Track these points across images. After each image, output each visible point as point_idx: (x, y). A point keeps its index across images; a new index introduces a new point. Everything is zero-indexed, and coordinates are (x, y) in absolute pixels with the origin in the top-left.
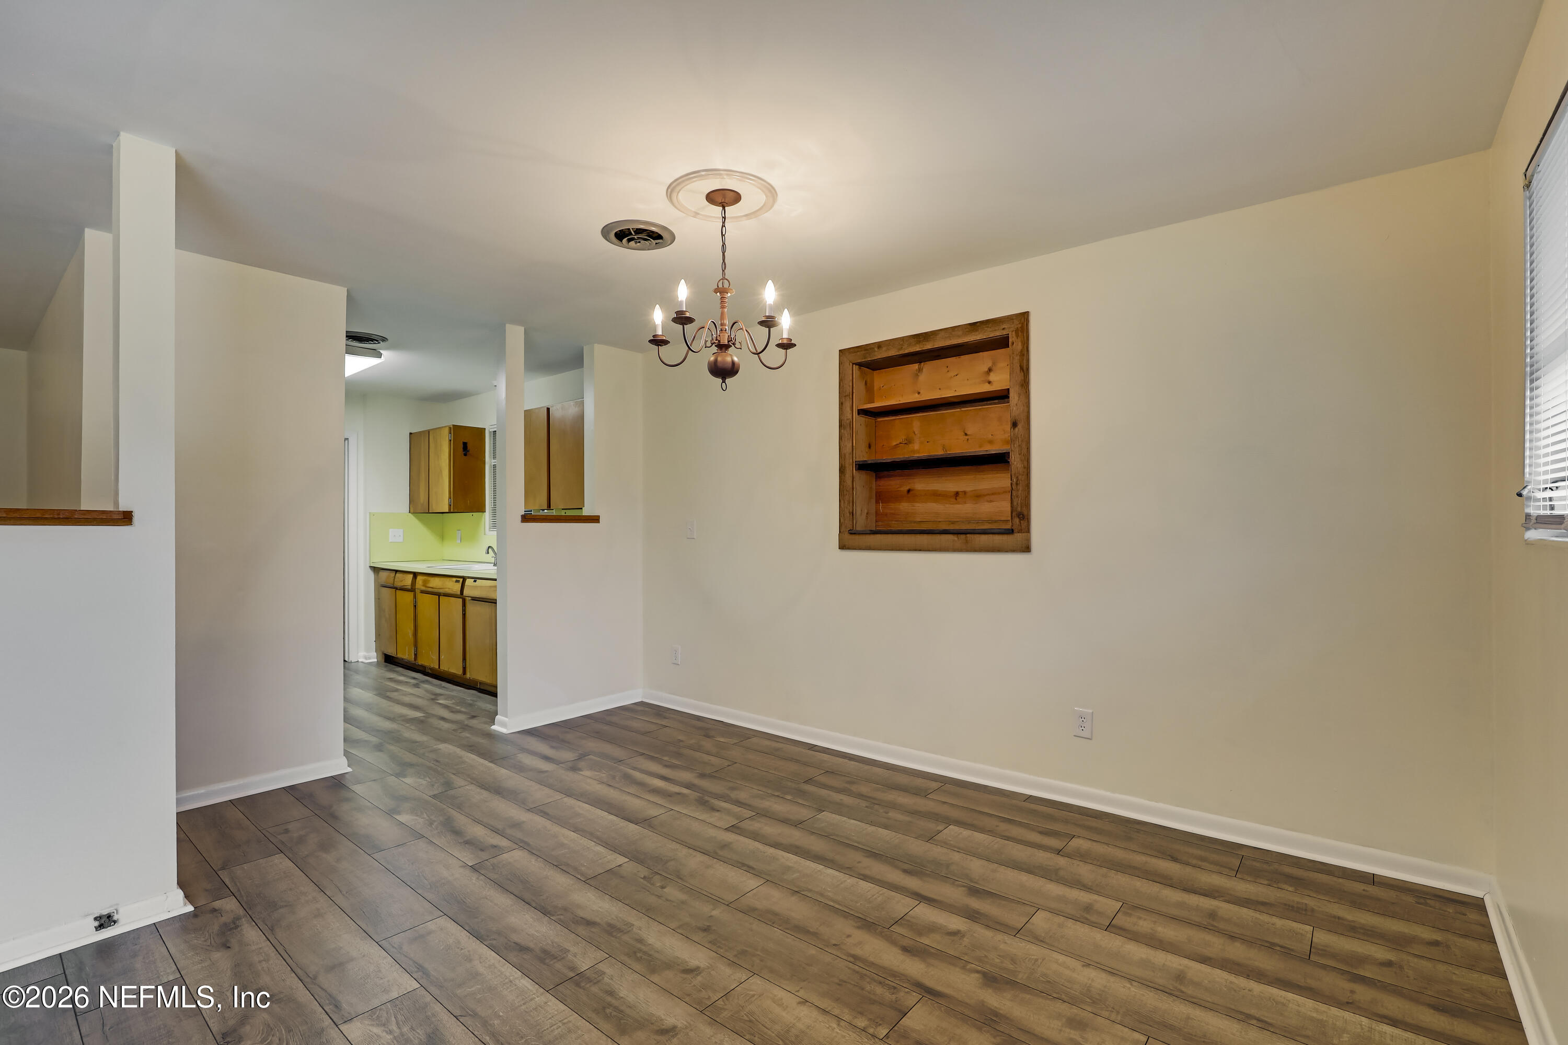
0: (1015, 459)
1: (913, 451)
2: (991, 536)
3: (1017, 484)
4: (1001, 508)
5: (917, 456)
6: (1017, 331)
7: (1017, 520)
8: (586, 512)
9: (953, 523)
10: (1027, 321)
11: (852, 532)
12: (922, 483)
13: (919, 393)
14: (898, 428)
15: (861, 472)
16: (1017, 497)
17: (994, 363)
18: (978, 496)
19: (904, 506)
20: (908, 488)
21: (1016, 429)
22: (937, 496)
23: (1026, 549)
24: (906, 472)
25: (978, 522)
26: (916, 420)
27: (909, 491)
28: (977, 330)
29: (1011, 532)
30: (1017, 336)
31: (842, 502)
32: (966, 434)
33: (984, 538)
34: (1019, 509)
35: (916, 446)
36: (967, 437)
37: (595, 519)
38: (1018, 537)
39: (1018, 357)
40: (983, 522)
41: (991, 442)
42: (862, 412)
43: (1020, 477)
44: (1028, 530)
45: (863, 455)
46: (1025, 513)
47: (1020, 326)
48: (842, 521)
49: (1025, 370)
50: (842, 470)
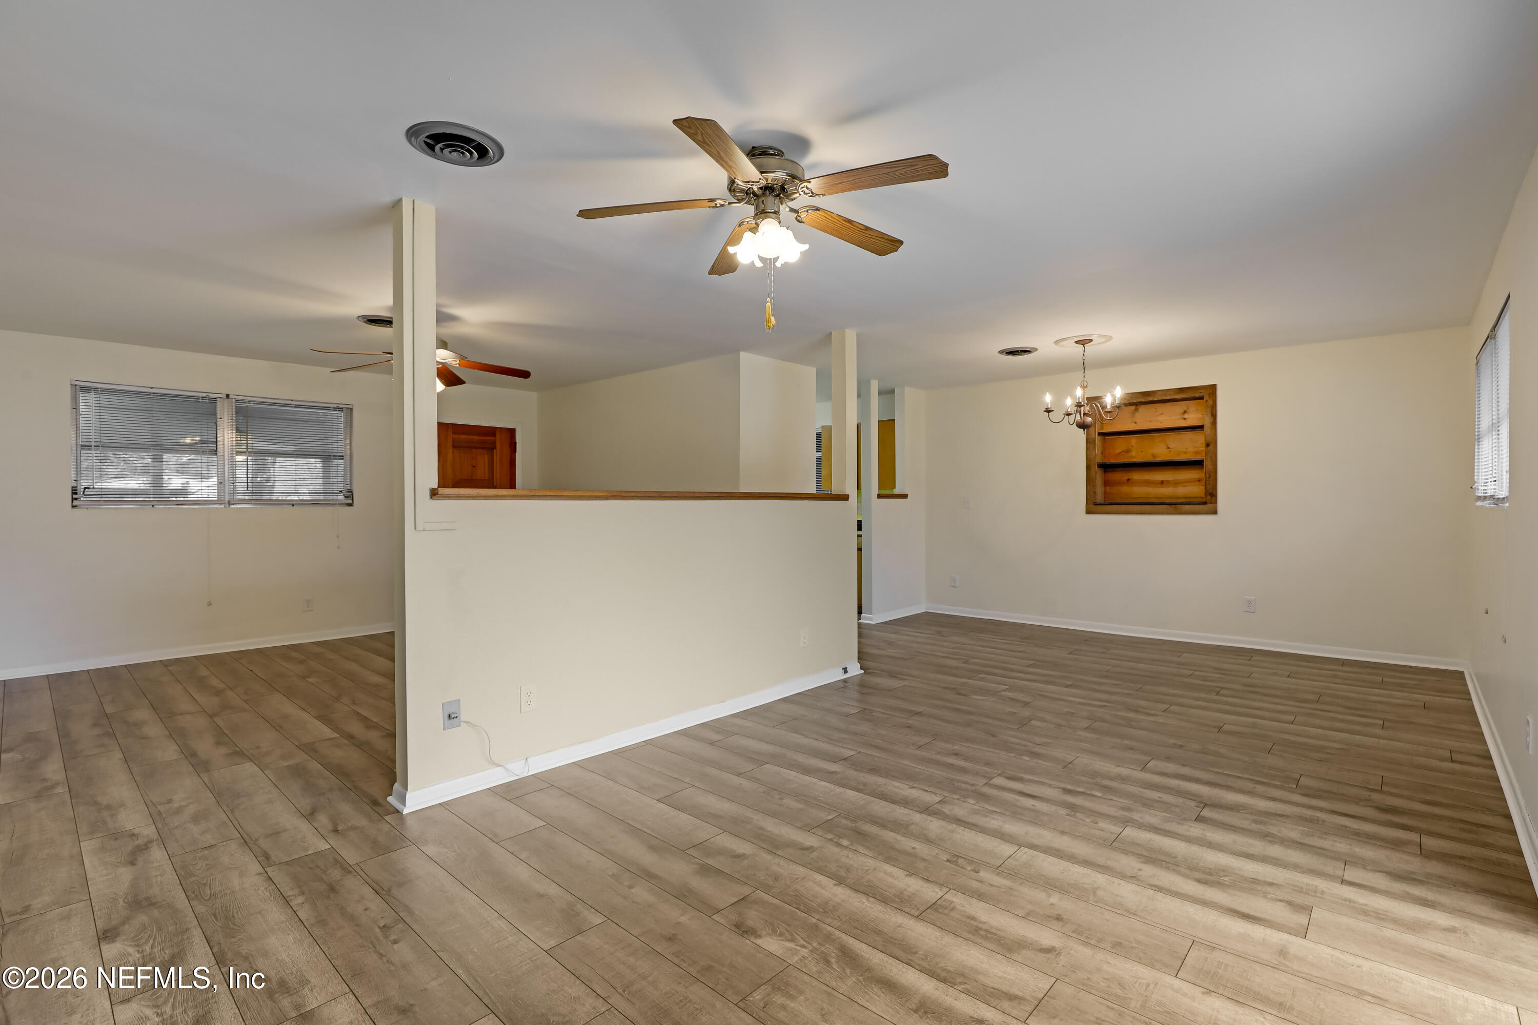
0: (1207, 464)
1: (1132, 457)
2: (1192, 506)
3: (1209, 477)
4: (1197, 490)
5: (1134, 460)
6: (1209, 394)
7: (1209, 497)
8: (896, 491)
9: (1160, 498)
10: (1216, 389)
11: (1095, 504)
12: (1137, 476)
13: (1136, 423)
14: (1120, 444)
15: (1100, 469)
16: (1209, 484)
17: (1188, 408)
18: (1176, 483)
19: (1125, 489)
20: (1127, 478)
21: (1209, 448)
22: (1148, 483)
23: (1215, 512)
24: (1128, 469)
25: (1177, 498)
26: (1133, 440)
27: (1128, 480)
28: (1183, 392)
29: (1205, 503)
30: (1210, 397)
31: (1088, 486)
32: (1168, 448)
33: (1187, 507)
34: (1210, 491)
35: (1134, 454)
36: (1169, 450)
37: (905, 496)
38: (1209, 506)
39: (1210, 409)
40: (1180, 498)
41: (1185, 453)
42: (1100, 434)
43: (1211, 474)
44: (1216, 502)
45: (1099, 460)
46: (1214, 493)
47: (1211, 392)
48: (1088, 497)
49: (1214, 416)
50: (1088, 468)
